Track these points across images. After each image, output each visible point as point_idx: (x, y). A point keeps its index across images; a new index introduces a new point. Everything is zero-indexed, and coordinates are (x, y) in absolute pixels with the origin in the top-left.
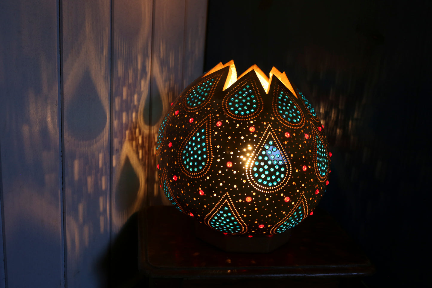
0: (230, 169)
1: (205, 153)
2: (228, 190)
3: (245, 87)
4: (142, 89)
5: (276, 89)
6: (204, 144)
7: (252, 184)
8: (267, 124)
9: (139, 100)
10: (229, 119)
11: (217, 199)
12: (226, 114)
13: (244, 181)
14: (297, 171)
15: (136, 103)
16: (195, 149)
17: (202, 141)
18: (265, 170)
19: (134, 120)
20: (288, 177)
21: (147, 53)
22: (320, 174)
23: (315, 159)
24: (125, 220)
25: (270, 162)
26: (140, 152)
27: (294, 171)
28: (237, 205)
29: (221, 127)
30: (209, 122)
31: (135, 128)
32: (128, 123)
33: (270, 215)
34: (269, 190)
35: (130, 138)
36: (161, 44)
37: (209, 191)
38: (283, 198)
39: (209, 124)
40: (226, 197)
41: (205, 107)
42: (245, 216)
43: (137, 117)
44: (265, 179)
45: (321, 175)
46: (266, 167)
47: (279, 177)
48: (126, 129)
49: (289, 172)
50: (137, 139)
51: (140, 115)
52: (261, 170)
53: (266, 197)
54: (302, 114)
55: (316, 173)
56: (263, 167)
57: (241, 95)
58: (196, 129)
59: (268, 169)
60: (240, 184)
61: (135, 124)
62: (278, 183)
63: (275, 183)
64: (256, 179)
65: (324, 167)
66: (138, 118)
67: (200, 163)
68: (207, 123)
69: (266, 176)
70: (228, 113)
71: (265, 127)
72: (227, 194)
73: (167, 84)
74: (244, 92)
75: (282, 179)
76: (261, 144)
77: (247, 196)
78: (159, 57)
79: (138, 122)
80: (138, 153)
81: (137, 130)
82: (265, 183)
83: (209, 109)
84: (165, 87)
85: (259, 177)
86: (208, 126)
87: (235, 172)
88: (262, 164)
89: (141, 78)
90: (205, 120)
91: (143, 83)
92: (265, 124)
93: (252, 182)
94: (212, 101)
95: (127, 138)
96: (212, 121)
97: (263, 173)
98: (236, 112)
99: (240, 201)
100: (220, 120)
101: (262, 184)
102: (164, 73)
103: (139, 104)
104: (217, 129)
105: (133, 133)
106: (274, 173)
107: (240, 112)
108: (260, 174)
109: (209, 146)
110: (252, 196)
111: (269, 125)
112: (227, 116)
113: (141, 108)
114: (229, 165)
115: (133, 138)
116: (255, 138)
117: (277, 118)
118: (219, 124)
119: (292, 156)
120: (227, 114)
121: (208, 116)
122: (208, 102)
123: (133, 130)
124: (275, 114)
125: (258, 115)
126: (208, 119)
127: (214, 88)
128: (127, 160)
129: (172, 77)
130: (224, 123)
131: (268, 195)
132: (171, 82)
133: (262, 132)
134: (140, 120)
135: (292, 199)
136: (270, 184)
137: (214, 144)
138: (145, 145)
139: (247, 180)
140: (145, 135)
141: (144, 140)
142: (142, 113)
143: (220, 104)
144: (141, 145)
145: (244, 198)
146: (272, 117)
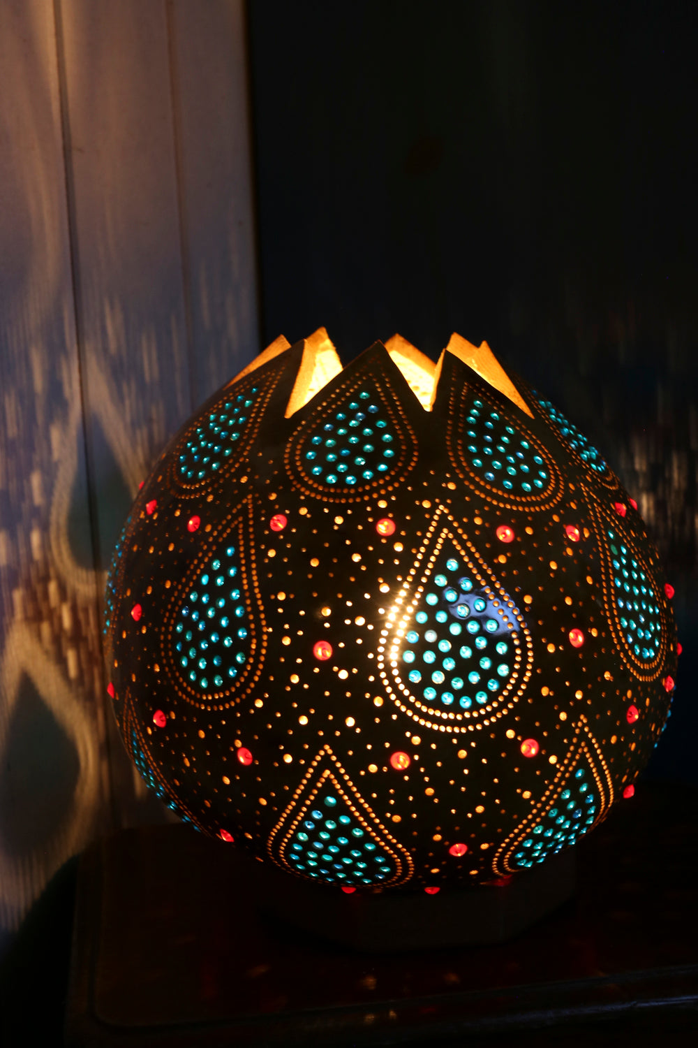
0: (326, 665)
1: (243, 623)
2: (329, 739)
3: (355, 397)
4: (56, 455)
5: (457, 396)
6: (235, 595)
7: (403, 709)
8: (435, 506)
9: (48, 490)
10: (308, 503)
11: (295, 772)
12: (298, 490)
13: (378, 702)
14: (551, 649)
15: (38, 499)
16: (211, 613)
17: (231, 583)
18: (441, 657)
19: (37, 554)
20: (522, 672)
21: (63, 342)
22: (634, 653)
23: (610, 606)
25: (455, 629)
26: (71, 656)
27: (539, 650)
28: (366, 784)
29: (286, 531)
30: (246, 520)
31: (45, 580)
32: (19, 563)
33: (480, 809)
34: (464, 723)
35: (30, 613)
36: (107, 309)
37: (266, 750)
38: (516, 744)
39: (246, 527)
40: (326, 763)
41: (233, 475)
42: (397, 818)
43: (46, 545)
44: (441, 689)
45: (640, 657)
46: (445, 646)
47: (491, 673)
48: (13, 584)
49: (525, 656)
50: (54, 617)
51: (58, 538)
52: (429, 657)
53: (459, 747)
54: (552, 464)
55: (618, 653)
56: (433, 647)
57: (344, 424)
58: (209, 549)
59: (454, 654)
60: (364, 712)
61: (41, 566)
62: (492, 697)
63: (482, 698)
64: (417, 690)
65: (647, 632)
66: (50, 548)
67: (228, 657)
68: (241, 526)
69: (449, 675)
70: (305, 484)
71: (427, 516)
72: (325, 751)
73: (142, 434)
74: (351, 415)
75: (503, 681)
76: (420, 572)
77: (394, 749)
78: (106, 350)
79: (53, 560)
80: (61, 661)
81: (53, 587)
82: (448, 699)
83: (244, 480)
84: (134, 444)
85: (427, 683)
86: (246, 534)
87: (343, 675)
88: (431, 636)
89: (49, 419)
90: (235, 517)
91: (55, 435)
92: (426, 505)
93: (405, 701)
94: (252, 454)
95: (19, 615)
96: (257, 518)
97: (438, 665)
98: (331, 479)
99: (373, 768)
100: (281, 512)
101: (437, 704)
102: (127, 402)
103: (49, 503)
104: (272, 541)
105: (40, 595)
106: (473, 664)
107: (341, 477)
108: (427, 670)
109: (254, 600)
110: (409, 749)
111: (441, 507)
112: (303, 494)
113: (60, 514)
114: (322, 651)
115: (39, 614)
116: (397, 555)
117: (467, 483)
118: (279, 524)
119: (528, 600)
120: (303, 490)
121: (244, 501)
122: (241, 460)
123: (39, 589)
124: (457, 471)
125: (402, 480)
126: (244, 511)
127: (259, 412)
128: (27, 685)
129: (157, 411)
130: (294, 519)
131: (464, 740)
132: (155, 428)
133: (419, 534)
134: (60, 554)
135: (548, 746)
136: (466, 702)
137: (269, 589)
138: (84, 633)
139: (386, 697)
140: (80, 601)
141: (81, 616)
142: (64, 530)
143: (278, 461)
144: (69, 634)
145: (383, 758)
146: (447, 481)
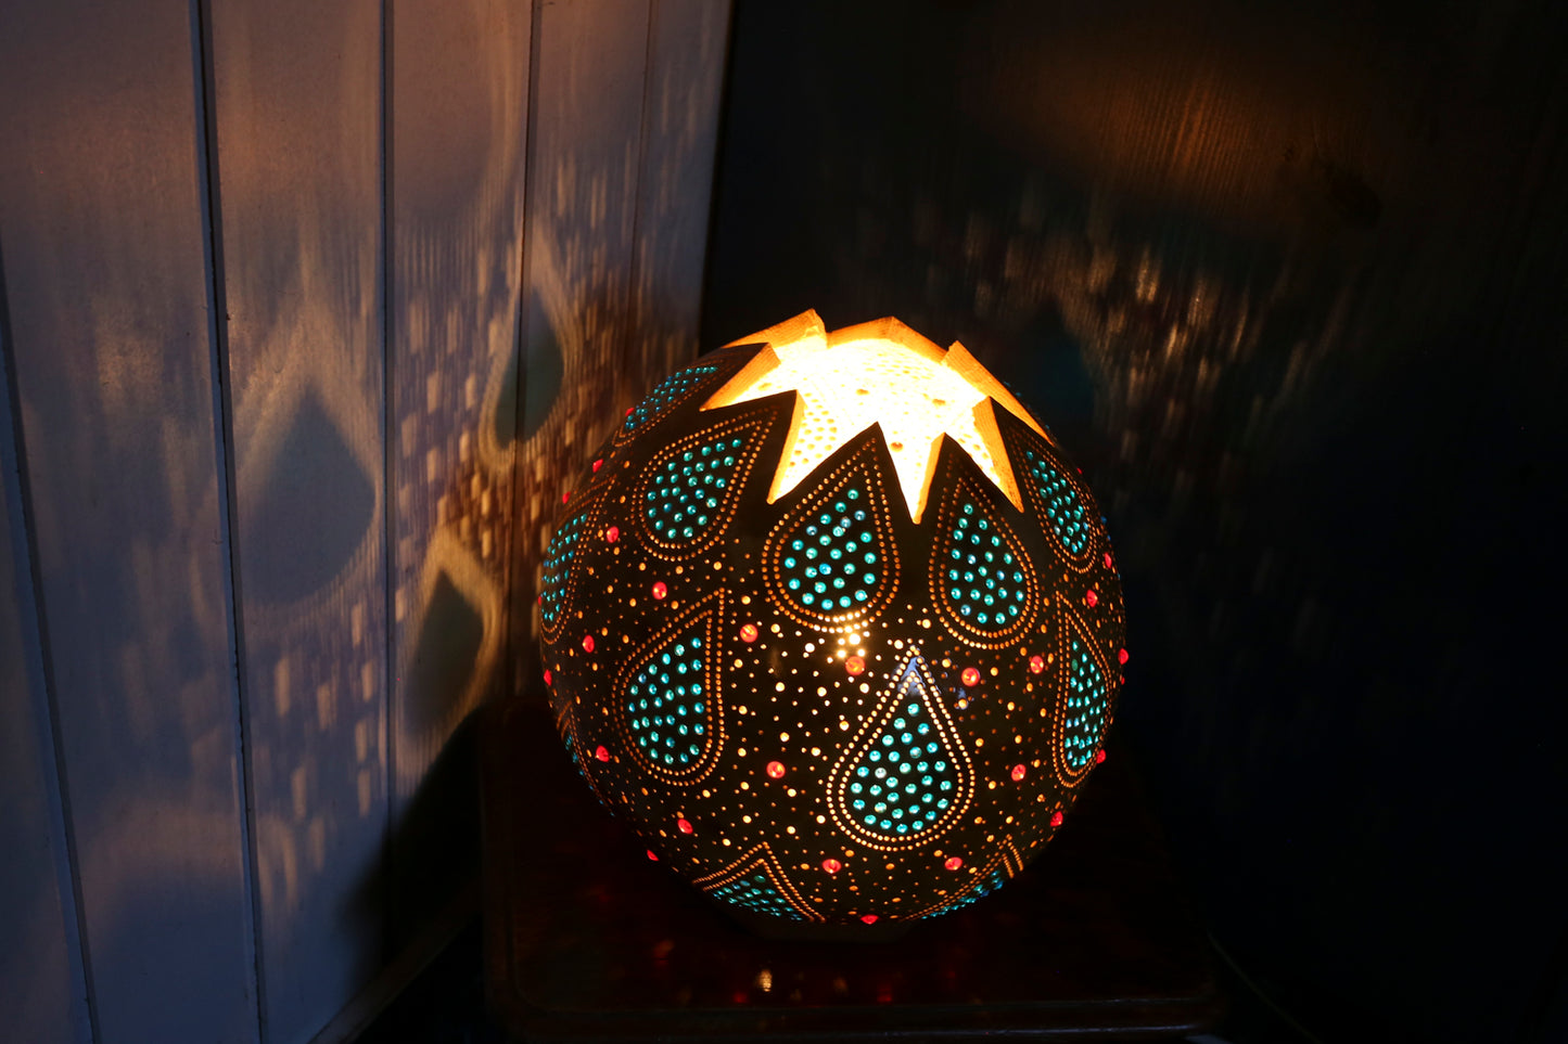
0: (778, 784)
1: (701, 719)
2: (769, 838)
3: (842, 496)
4: (492, 350)
5: (950, 497)
6: (697, 690)
7: (843, 828)
8: (907, 647)
9: (480, 390)
10: (782, 620)
11: (731, 854)
12: (773, 602)
13: (821, 819)
14: (992, 786)
15: (470, 402)
16: (669, 696)
17: (693, 677)
18: (886, 791)
19: (464, 456)
20: (959, 807)
21: (511, 229)
22: (1066, 757)
23: (1058, 731)
24: (436, 746)
25: (905, 768)
26: (486, 538)
27: (981, 787)
28: (795, 877)
29: (755, 644)
30: (715, 617)
31: (468, 478)
32: (446, 472)
33: (896, 900)
34: (898, 844)
35: (452, 514)
36: (560, 170)
37: (709, 828)
38: (942, 860)
39: (715, 624)
40: (762, 853)
41: (706, 555)
42: (818, 900)
43: (473, 444)
44: (887, 815)
45: (1069, 763)
46: (892, 783)
47: (933, 806)
48: (438, 494)
49: (965, 793)
50: (474, 506)
51: (485, 432)
52: (875, 791)
53: (888, 862)
54: (1033, 584)
56: (882, 783)
57: (827, 530)
58: (673, 630)
59: (900, 789)
60: (806, 826)
61: (466, 466)
62: (928, 824)
63: (918, 825)
64: (859, 816)
65: (1082, 741)
66: (477, 445)
67: (682, 744)
68: (710, 621)
69: (891, 807)
70: (780, 597)
71: (897, 658)
72: (763, 846)
73: (580, 288)
74: (836, 521)
75: (941, 813)
76: (881, 714)
77: (828, 856)
78: (553, 214)
79: (478, 454)
80: (476, 545)
81: (476, 481)
82: (886, 825)
83: (718, 566)
84: (570, 304)
85: (869, 810)
86: (714, 631)
87: (792, 793)
88: (880, 773)
89: (489, 316)
90: (704, 607)
91: (493, 329)
92: (899, 645)
93: (846, 823)
94: (728, 536)
95: (442, 519)
96: (727, 617)
97: (882, 798)
98: (808, 599)
99: (805, 866)
100: (752, 622)
101: (876, 828)
102: (569, 260)
103: (479, 409)
104: (740, 649)
105: (462, 494)
106: (916, 799)
107: (819, 598)
108: (871, 801)
109: (714, 699)
110: (842, 858)
111: (913, 648)
112: (777, 608)
113: (489, 410)
114: (776, 770)
115: (462, 506)
116: (862, 696)
117: (942, 620)
118: (749, 632)
119: (979, 743)
120: (778, 604)
121: (716, 593)
122: (717, 539)
123: (462, 488)
124: (935, 605)
125: (878, 614)
126: (714, 604)
127: (741, 474)
128: (444, 580)
129: (598, 255)
130: (764, 634)
131: (893, 857)
132: (595, 273)
133: (886, 676)
134: (486, 445)
135: (968, 862)
136: (902, 829)
137: (731, 698)
138: (500, 511)
139: (828, 817)
140: (499, 483)
141: (499, 495)
142: (492, 421)
143: (757, 556)
144: (486, 518)
145: (816, 861)
146: (923, 617)
